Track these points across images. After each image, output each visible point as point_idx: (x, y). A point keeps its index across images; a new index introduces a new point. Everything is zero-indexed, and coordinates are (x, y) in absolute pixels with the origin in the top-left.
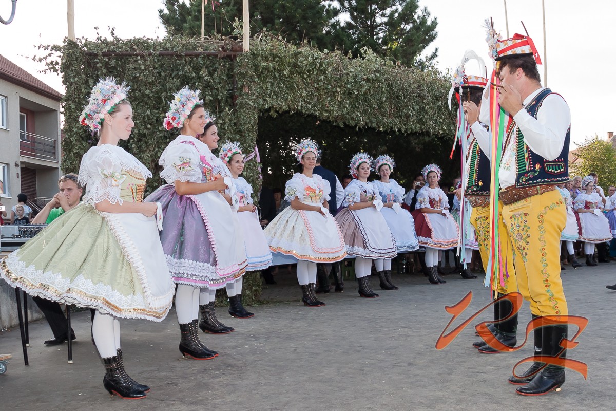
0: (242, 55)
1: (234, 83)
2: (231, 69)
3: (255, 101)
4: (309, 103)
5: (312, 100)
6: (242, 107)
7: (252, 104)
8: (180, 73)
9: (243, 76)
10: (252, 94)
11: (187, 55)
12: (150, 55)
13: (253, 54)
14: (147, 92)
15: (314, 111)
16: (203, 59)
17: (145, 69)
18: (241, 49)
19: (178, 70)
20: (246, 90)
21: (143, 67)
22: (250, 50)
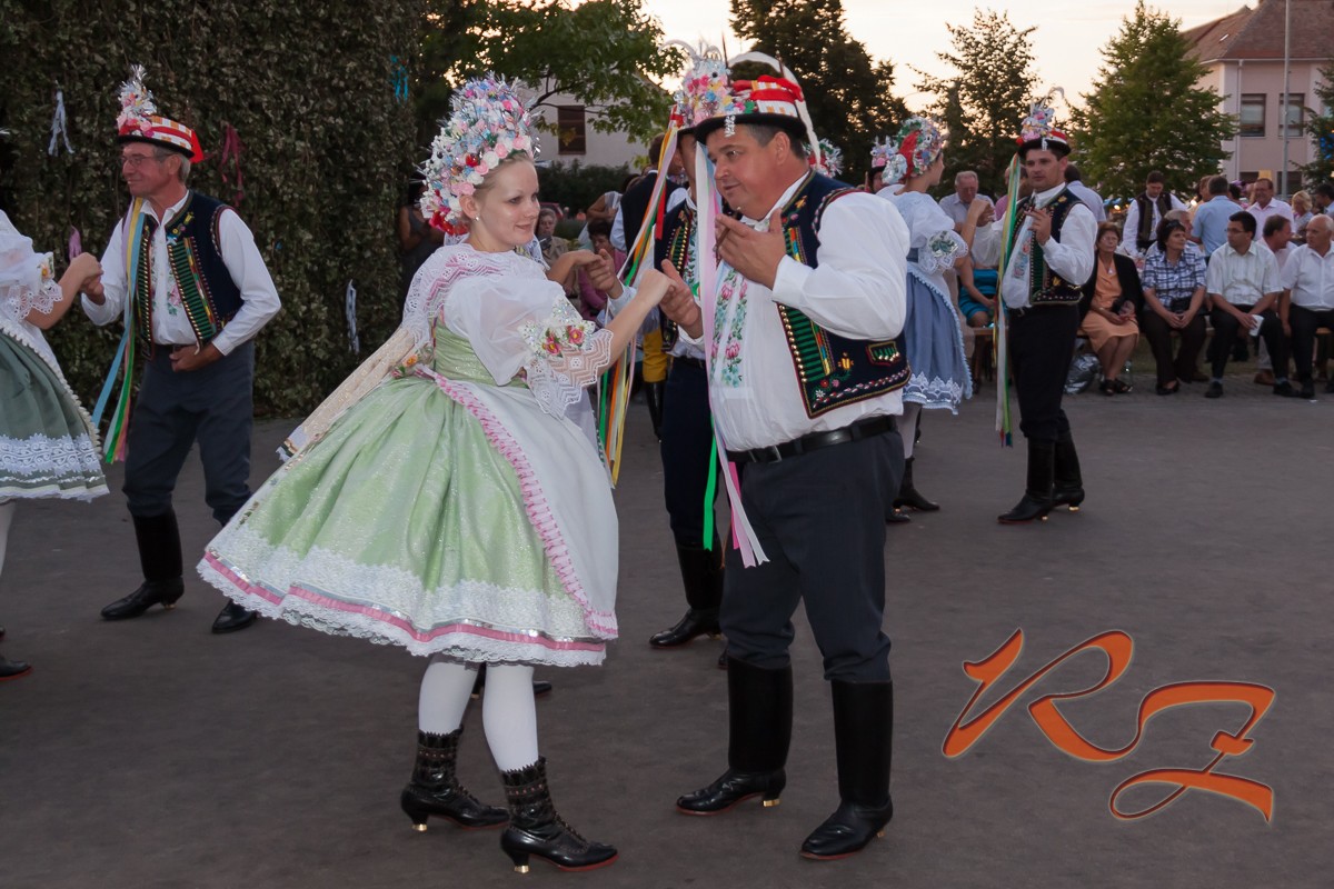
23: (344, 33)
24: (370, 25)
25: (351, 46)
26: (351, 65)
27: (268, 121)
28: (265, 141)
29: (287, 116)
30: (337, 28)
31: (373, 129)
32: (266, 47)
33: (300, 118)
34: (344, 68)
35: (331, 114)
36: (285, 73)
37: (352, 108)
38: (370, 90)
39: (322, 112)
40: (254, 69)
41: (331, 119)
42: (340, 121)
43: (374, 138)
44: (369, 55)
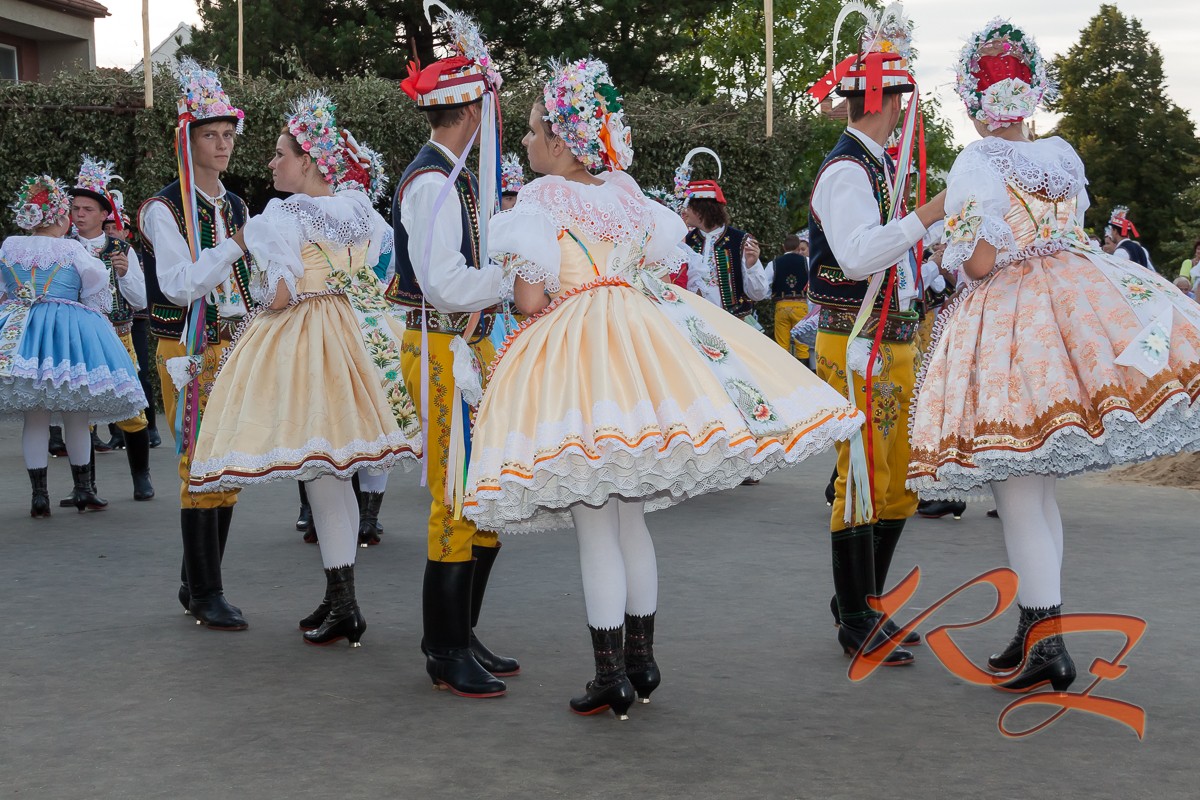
0: (142, 113)
1: (135, 146)
2: (131, 128)
3: (158, 170)
4: (250, 163)
5: (255, 158)
6: (143, 177)
7: (153, 173)
8: (69, 134)
9: (144, 138)
10: (156, 161)
11: (77, 110)
12: (31, 109)
13: (158, 111)
14: (29, 156)
15: (260, 172)
16: (97, 116)
17: (25, 129)
18: (143, 104)
19: (68, 129)
20: (149, 155)
21: (21, 127)
22: (155, 104)
23: (757, 172)
24: (770, 167)
25: (759, 178)
26: (760, 189)
30: (752, 169)
31: (769, 225)
34: (755, 191)
35: (747, 217)
37: (758, 213)
38: (769, 203)
39: (743, 216)
42: (752, 221)
43: (770, 230)
44: (768, 184)
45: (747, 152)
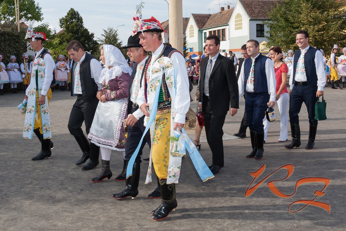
23: (16, 40)
25: (17, 42)
26: (17, 44)
27: (7, 52)
28: (7, 55)
29: (9, 51)
31: (20, 53)
32: (7, 43)
33: (11, 52)
35: (15, 51)
36: (9, 46)
37: (17, 50)
39: (13, 51)
40: (5, 46)
41: (15, 52)
42: (16, 52)
44: (19, 43)
45: (13, 35)
